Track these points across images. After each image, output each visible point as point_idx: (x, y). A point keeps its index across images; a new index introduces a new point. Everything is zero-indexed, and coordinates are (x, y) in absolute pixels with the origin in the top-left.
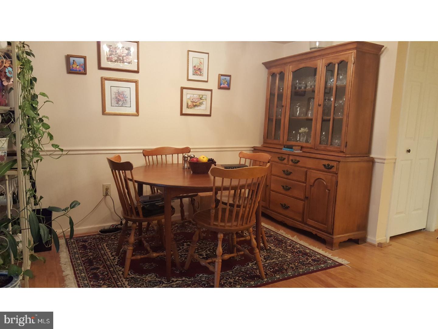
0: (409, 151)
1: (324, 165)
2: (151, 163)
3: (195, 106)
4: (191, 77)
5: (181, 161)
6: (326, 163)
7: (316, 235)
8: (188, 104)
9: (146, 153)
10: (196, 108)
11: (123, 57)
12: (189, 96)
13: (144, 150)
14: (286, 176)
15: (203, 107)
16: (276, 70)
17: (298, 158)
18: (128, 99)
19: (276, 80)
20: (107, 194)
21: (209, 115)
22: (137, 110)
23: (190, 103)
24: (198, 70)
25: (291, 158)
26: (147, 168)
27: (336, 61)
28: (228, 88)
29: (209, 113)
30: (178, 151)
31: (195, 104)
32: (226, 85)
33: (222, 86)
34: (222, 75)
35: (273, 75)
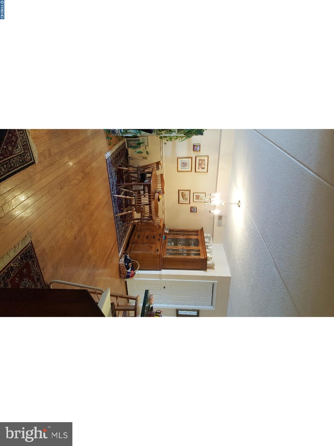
0: (164, 288)
1: (158, 249)
2: (158, 177)
3: (183, 196)
4: (195, 194)
5: (158, 190)
6: (159, 249)
7: (128, 248)
8: (183, 193)
9: (162, 175)
10: (182, 197)
11: (201, 165)
12: (187, 193)
13: (163, 174)
14: (152, 236)
15: (182, 200)
16: (199, 233)
17: (160, 241)
18: (184, 168)
19: (195, 232)
20: (143, 158)
21: (179, 203)
22: (179, 171)
23: (184, 194)
24: (198, 197)
25: (161, 238)
26: (156, 176)
27: (200, 253)
28: (191, 211)
29: (180, 203)
30: (163, 188)
31: (184, 196)
32: (192, 210)
33: (192, 209)
34: (196, 208)
35: (197, 231)
